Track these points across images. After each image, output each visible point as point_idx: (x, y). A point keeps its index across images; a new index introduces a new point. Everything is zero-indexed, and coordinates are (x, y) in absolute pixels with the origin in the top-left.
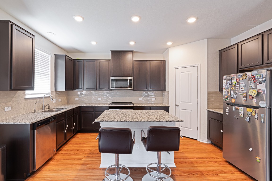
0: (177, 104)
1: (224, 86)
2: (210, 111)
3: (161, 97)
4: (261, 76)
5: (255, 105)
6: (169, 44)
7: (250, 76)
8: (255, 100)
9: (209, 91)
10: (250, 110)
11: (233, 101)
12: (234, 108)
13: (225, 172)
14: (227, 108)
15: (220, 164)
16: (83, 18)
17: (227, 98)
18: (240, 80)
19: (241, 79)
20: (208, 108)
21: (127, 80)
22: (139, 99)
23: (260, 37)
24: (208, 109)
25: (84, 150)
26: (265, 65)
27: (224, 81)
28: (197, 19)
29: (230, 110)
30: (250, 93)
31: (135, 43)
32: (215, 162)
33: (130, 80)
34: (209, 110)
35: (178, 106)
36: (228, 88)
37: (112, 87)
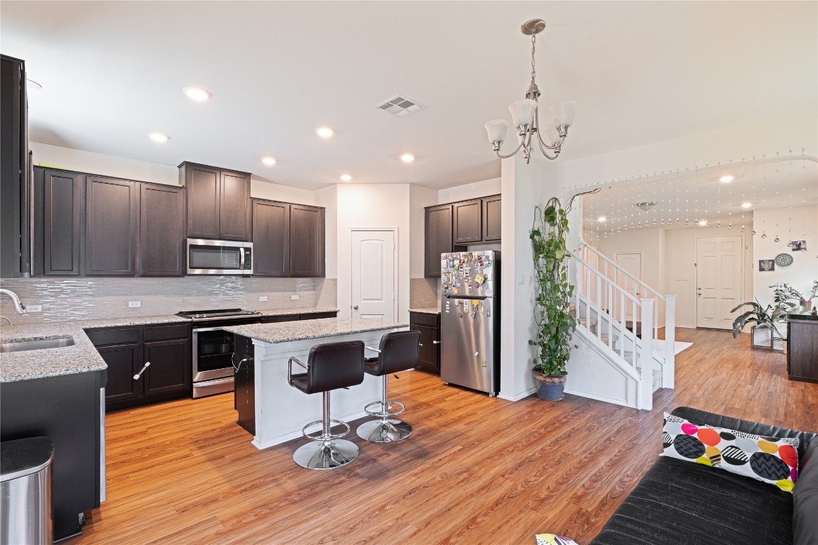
0: (354, 305)
1: (442, 269)
2: (415, 313)
3: (312, 292)
4: (487, 257)
5: (480, 295)
6: (346, 178)
7: (476, 257)
8: (480, 288)
9: (414, 277)
10: (476, 302)
11: (455, 292)
12: (457, 301)
13: (451, 396)
14: (448, 302)
15: (441, 389)
16: (211, 95)
17: (447, 288)
18: (464, 262)
19: (466, 260)
20: (411, 308)
21: (237, 249)
22: (260, 298)
23: (479, 202)
24: (411, 310)
25: (168, 443)
26: (484, 241)
27: (442, 261)
28: (417, 158)
29: (452, 306)
30: (476, 280)
31: (277, 161)
32: (433, 389)
33: (247, 249)
34: (414, 310)
35: (356, 308)
36: (449, 273)
37: (190, 268)
